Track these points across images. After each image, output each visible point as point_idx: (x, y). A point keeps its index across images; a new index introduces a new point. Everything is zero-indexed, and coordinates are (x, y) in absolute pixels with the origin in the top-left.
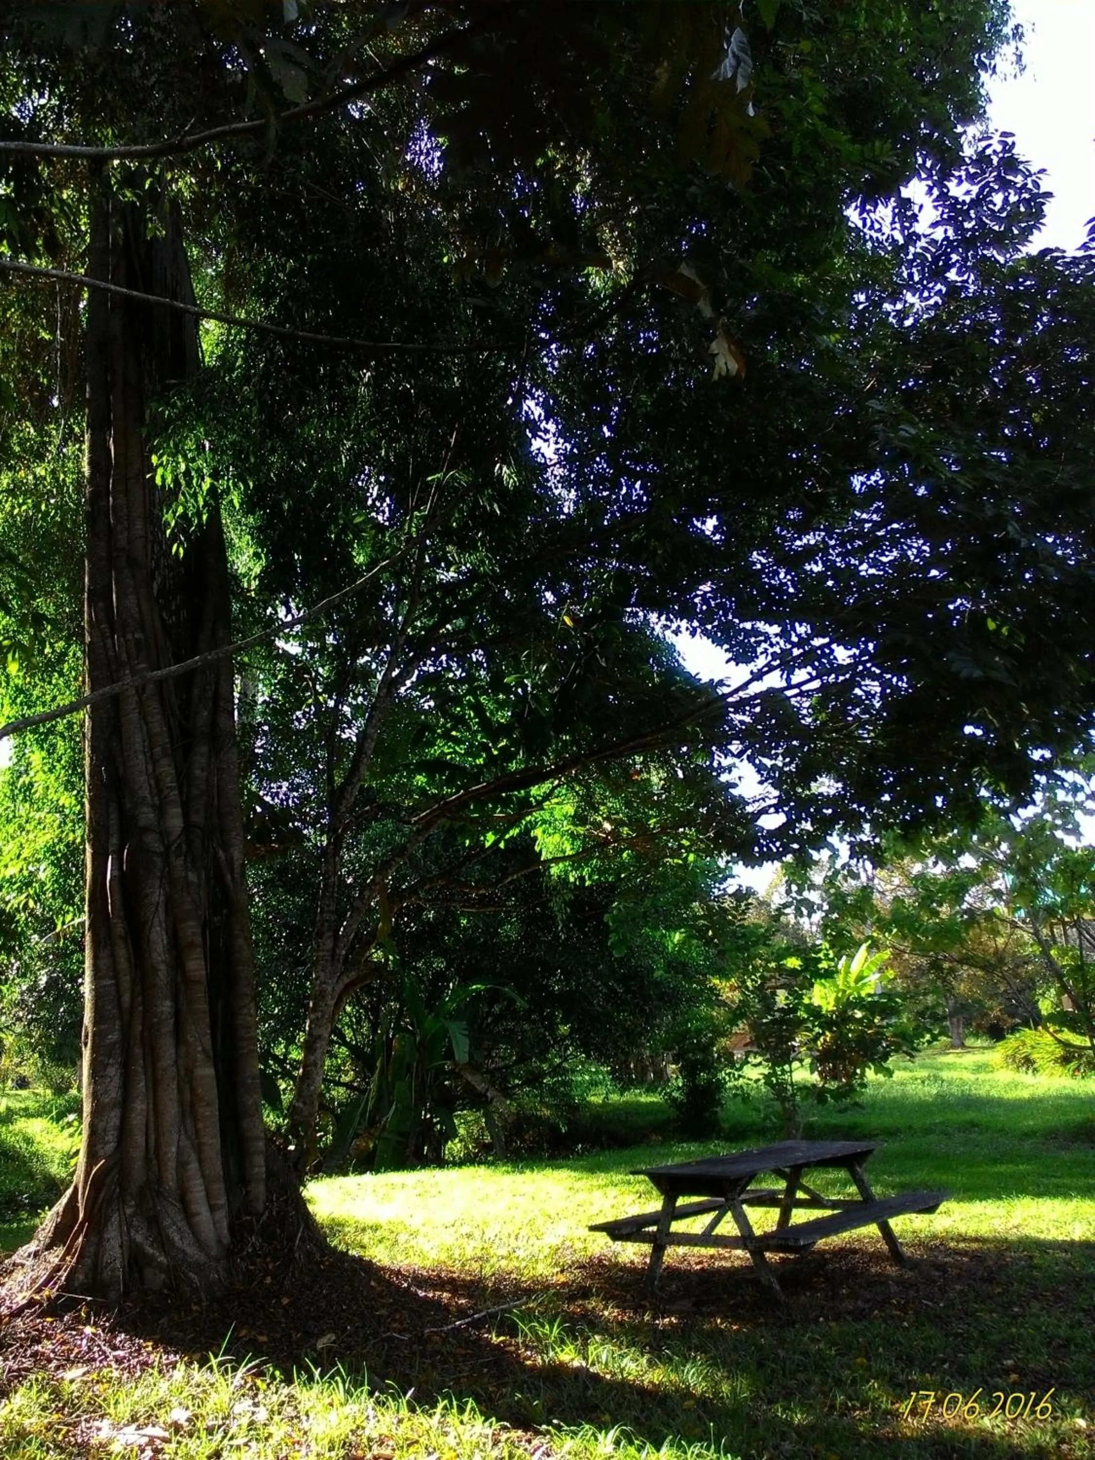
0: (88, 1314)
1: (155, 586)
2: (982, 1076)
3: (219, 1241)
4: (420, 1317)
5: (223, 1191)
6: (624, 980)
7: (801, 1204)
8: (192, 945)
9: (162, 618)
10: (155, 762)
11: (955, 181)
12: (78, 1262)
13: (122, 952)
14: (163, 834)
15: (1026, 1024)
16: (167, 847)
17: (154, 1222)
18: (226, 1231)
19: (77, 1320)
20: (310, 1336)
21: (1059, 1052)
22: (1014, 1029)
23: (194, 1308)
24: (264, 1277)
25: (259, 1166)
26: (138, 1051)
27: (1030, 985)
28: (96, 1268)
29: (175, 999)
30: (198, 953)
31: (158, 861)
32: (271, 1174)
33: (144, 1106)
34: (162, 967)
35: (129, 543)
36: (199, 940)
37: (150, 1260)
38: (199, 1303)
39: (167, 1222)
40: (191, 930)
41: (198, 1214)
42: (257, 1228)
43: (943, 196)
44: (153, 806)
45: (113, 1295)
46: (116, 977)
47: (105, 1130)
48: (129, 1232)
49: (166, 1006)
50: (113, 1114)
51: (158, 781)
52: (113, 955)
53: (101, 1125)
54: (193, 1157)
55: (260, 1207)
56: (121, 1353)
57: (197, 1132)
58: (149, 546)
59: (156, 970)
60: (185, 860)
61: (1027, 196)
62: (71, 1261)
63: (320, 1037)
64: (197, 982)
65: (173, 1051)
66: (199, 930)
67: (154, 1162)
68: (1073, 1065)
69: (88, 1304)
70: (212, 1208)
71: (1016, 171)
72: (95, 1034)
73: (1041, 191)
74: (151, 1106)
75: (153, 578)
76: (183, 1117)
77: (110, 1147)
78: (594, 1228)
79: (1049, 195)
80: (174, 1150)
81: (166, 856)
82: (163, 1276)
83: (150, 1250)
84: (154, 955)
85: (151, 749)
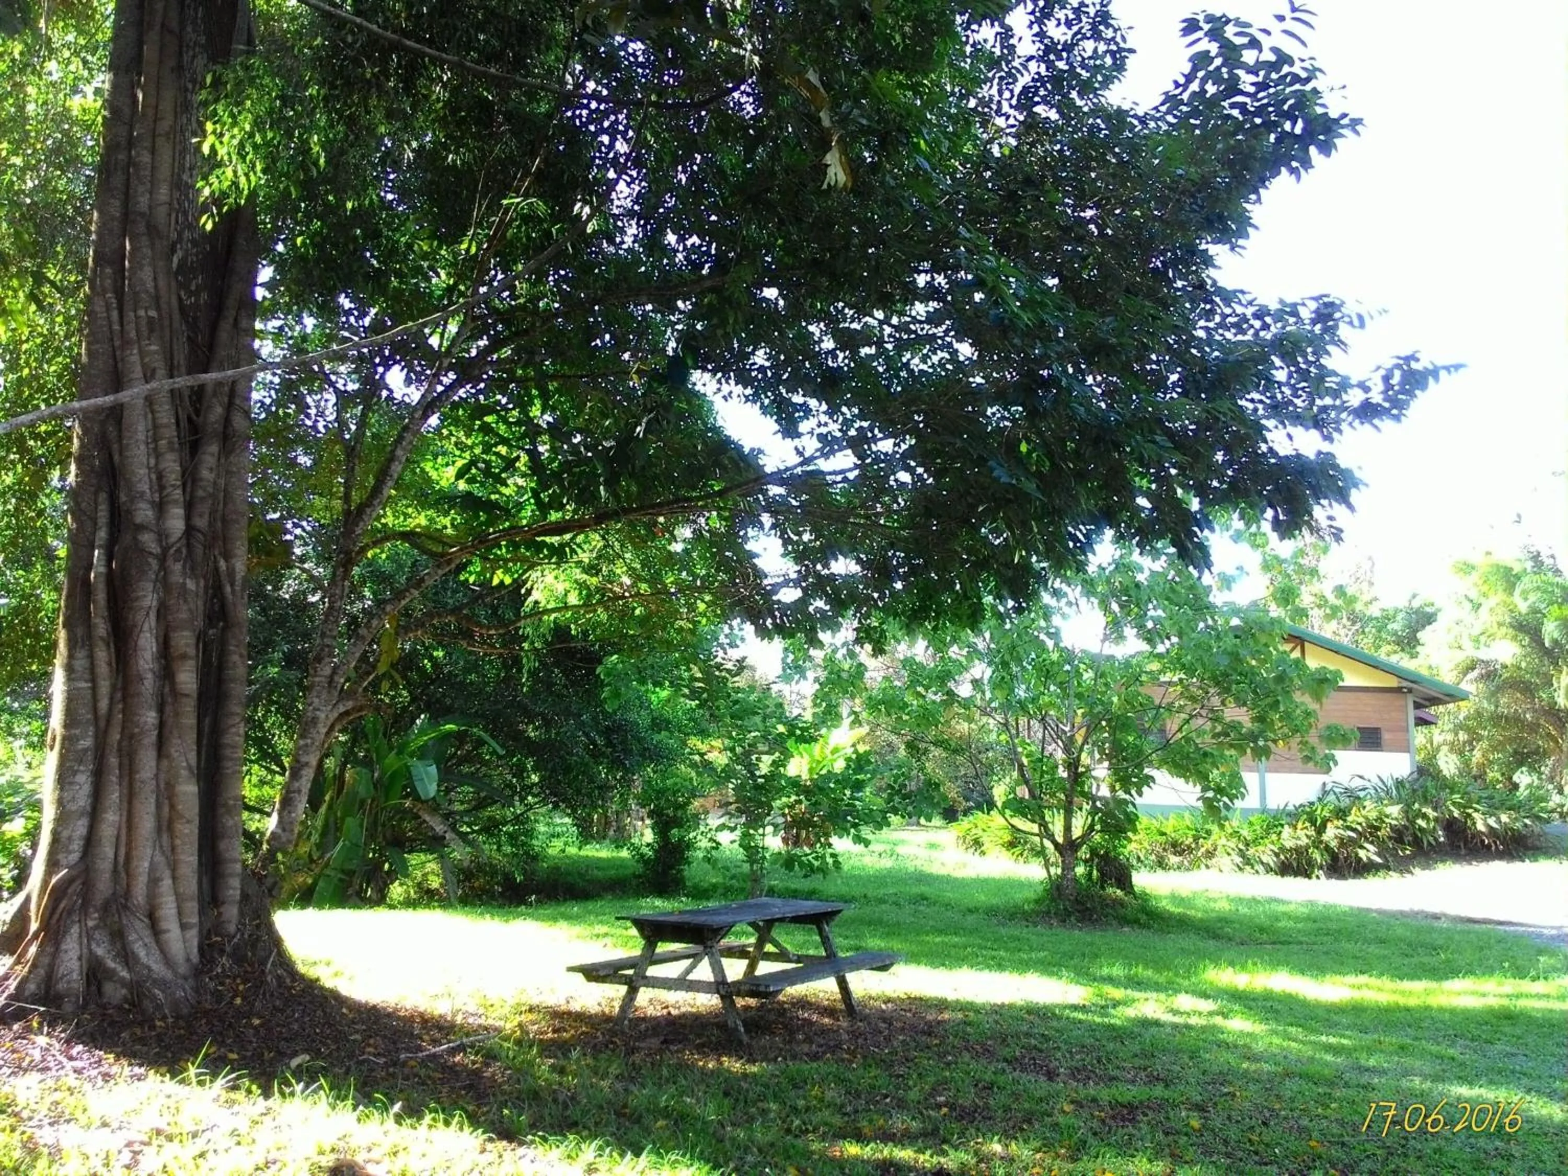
0: (41, 1024)
1: (175, 260)
2: (935, 854)
3: (188, 960)
4: (394, 1043)
5: (196, 910)
6: (607, 732)
7: (768, 957)
8: (184, 657)
9: (180, 299)
10: (158, 455)
11: (1054, 22)
12: (30, 972)
13: (102, 655)
14: (162, 535)
15: (979, 807)
16: (165, 550)
17: (118, 936)
18: (195, 950)
19: (29, 1029)
20: (283, 1056)
21: (1007, 837)
22: (966, 812)
23: (158, 1023)
24: (233, 998)
25: (233, 888)
26: (113, 761)
27: (989, 771)
28: (50, 979)
29: (161, 710)
30: (190, 665)
31: (154, 563)
32: (245, 897)
33: (117, 818)
34: (150, 676)
35: (150, 207)
36: (192, 651)
37: (111, 975)
38: (164, 1018)
39: (132, 937)
40: (184, 641)
41: (168, 931)
42: (228, 949)
43: (1041, 35)
44: (152, 503)
45: (68, 1007)
46: (93, 680)
47: (70, 838)
48: (89, 944)
49: (150, 717)
50: (80, 823)
51: (160, 477)
52: (91, 657)
53: (65, 834)
54: (167, 873)
55: (232, 928)
56: (78, 1064)
57: (173, 849)
58: (173, 216)
59: (141, 679)
60: (184, 567)
61: (1114, 48)
62: (22, 971)
63: (307, 764)
64: (187, 696)
65: (153, 763)
66: (192, 641)
67: (123, 875)
68: (1017, 850)
69: (41, 1014)
70: (183, 927)
71: (1108, 26)
72: (64, 738)
73: (1126, 46)
74: (124, 819)
75: (173, 251)
76: (159, 830)
77: (74, 857)
78: (571, 969)
79: (1132, 51)
80: (146, 864)
81: (162, 559)
82: (124, 991)
83: (111, 964)
84: (141, 662)
85: (155, 440)
